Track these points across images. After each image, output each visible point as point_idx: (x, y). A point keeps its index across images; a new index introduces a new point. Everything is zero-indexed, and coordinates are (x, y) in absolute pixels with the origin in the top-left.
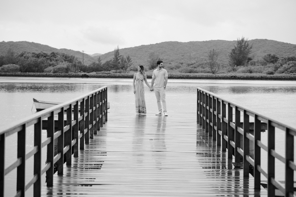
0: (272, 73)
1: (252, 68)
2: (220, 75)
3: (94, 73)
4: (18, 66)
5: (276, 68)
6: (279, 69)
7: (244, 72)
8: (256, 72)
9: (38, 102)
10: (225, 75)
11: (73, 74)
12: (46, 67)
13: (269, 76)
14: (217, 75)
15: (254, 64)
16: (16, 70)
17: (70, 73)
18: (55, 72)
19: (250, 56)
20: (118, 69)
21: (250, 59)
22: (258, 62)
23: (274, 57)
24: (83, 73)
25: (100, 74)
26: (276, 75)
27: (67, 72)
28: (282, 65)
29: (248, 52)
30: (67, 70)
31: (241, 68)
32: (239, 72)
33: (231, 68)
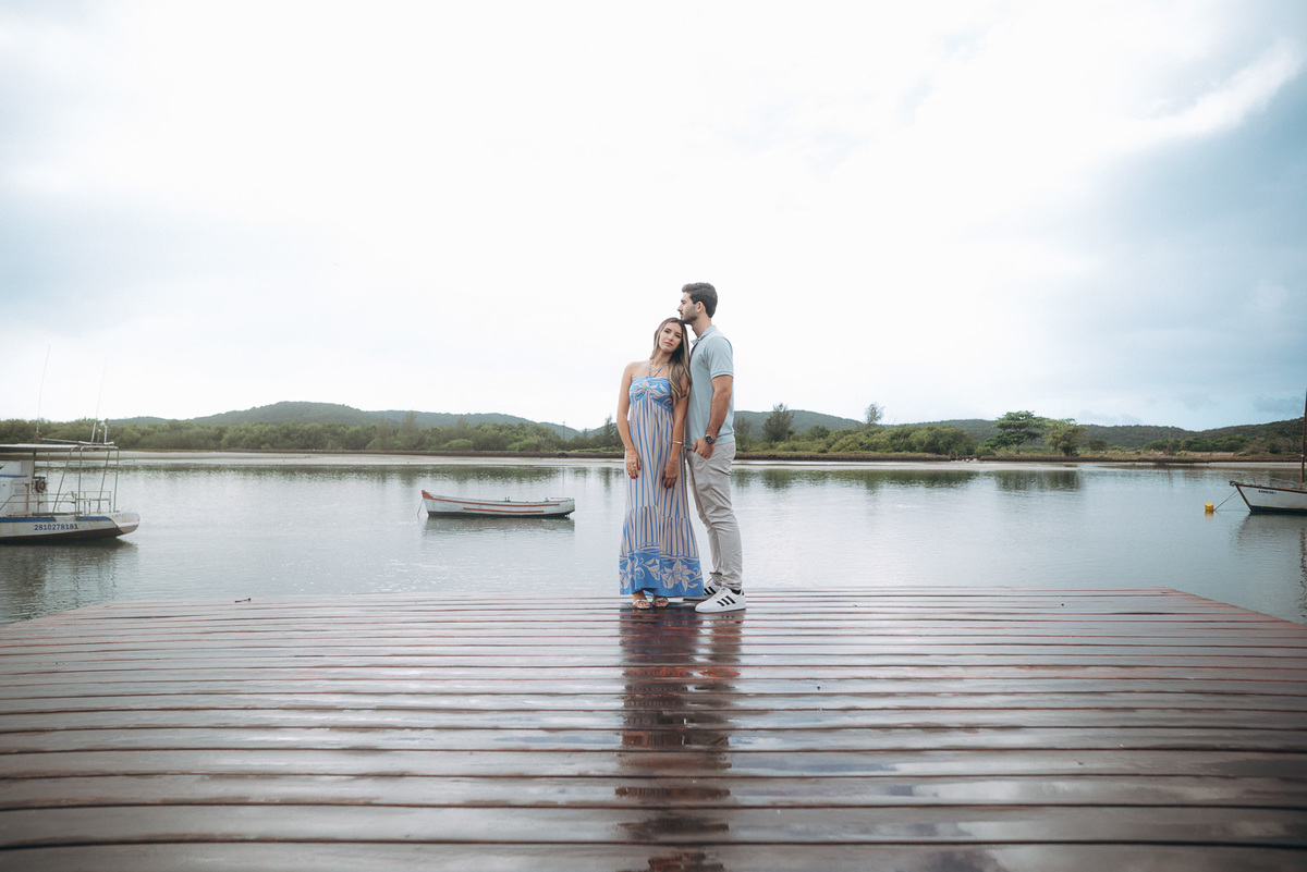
0: (824, 451)
1: (797, 444)
2: (754, 454)
3: (576, 452)
4: (470, 442)
5: (830, 446)
6: (834, 446)
7: (785, 450)
8: (802, 450)
9: (431, 497)
10: (760, 453)
11: (547, 452)
12: (510, 443)
13: (821, 455)
14: (748, 454)
15: (797, 439)
16: (469, 447)
17: (542, 451)
18: (521, 450)
19: (790, 428)
20: (610, 445)
21: (791, 433)
22: (802, 437)
23: (822, 430)
24: (561, 452)
25: (584, 452)
26: (830, 453)
27: (538, 450)
28: (836, 440)
29: (789, 424)
30: (538, 447)
31: (782, 445)
32: (779, 450)
33: (767, 445)
